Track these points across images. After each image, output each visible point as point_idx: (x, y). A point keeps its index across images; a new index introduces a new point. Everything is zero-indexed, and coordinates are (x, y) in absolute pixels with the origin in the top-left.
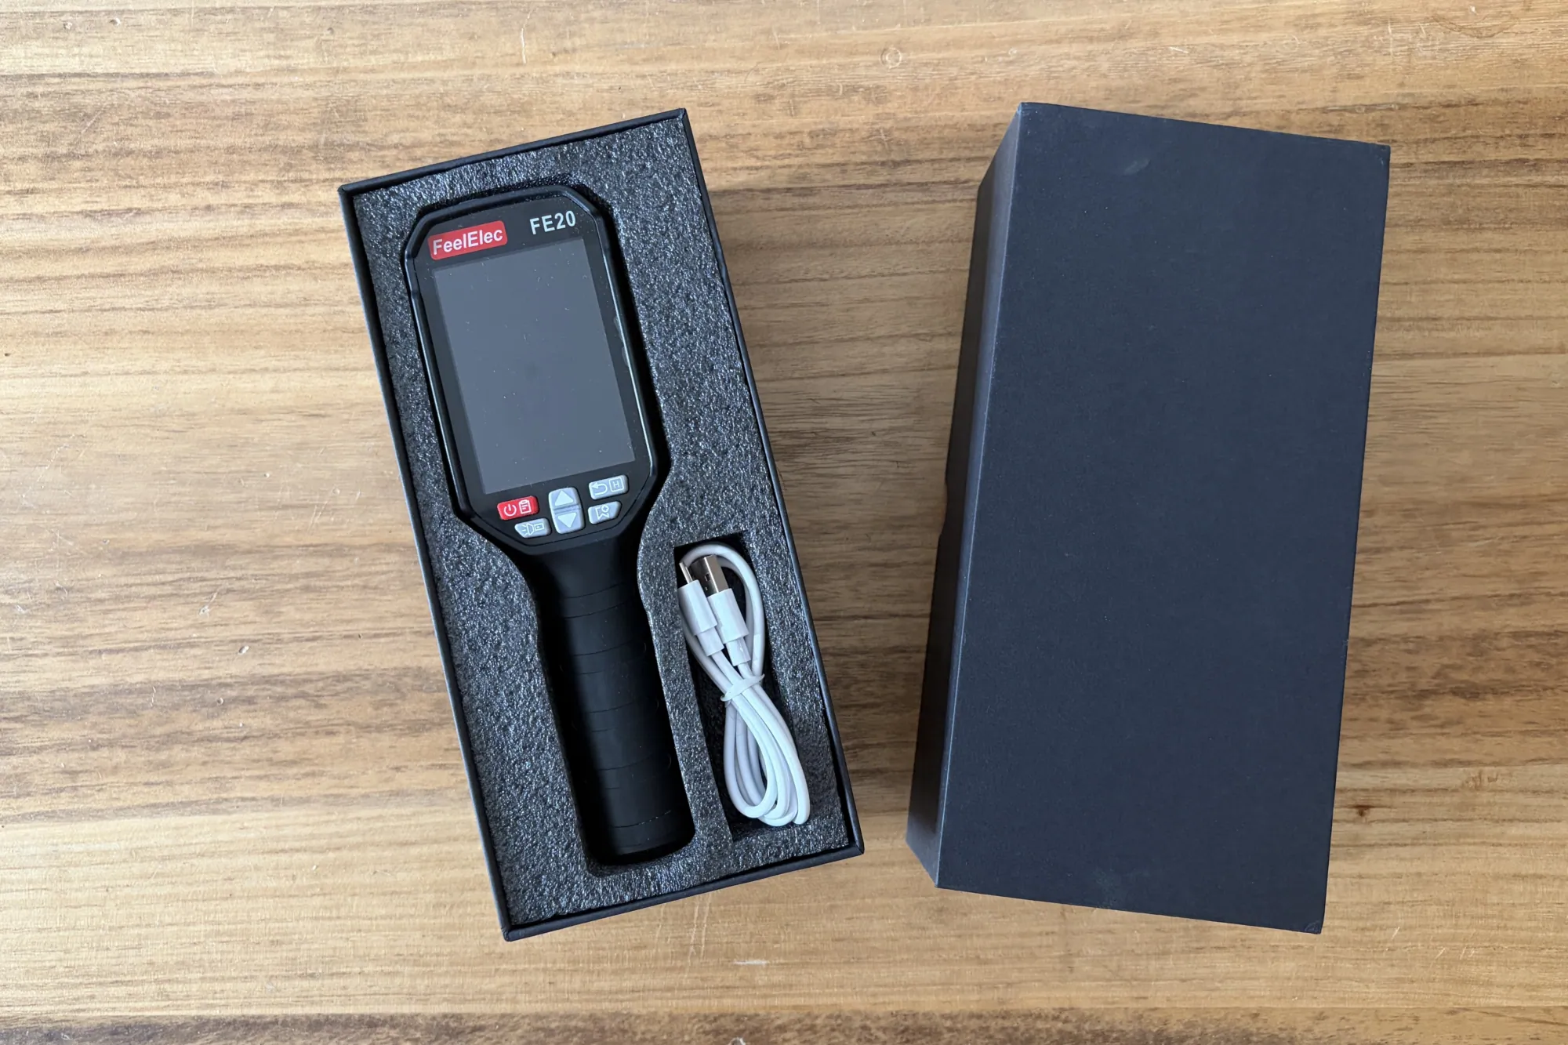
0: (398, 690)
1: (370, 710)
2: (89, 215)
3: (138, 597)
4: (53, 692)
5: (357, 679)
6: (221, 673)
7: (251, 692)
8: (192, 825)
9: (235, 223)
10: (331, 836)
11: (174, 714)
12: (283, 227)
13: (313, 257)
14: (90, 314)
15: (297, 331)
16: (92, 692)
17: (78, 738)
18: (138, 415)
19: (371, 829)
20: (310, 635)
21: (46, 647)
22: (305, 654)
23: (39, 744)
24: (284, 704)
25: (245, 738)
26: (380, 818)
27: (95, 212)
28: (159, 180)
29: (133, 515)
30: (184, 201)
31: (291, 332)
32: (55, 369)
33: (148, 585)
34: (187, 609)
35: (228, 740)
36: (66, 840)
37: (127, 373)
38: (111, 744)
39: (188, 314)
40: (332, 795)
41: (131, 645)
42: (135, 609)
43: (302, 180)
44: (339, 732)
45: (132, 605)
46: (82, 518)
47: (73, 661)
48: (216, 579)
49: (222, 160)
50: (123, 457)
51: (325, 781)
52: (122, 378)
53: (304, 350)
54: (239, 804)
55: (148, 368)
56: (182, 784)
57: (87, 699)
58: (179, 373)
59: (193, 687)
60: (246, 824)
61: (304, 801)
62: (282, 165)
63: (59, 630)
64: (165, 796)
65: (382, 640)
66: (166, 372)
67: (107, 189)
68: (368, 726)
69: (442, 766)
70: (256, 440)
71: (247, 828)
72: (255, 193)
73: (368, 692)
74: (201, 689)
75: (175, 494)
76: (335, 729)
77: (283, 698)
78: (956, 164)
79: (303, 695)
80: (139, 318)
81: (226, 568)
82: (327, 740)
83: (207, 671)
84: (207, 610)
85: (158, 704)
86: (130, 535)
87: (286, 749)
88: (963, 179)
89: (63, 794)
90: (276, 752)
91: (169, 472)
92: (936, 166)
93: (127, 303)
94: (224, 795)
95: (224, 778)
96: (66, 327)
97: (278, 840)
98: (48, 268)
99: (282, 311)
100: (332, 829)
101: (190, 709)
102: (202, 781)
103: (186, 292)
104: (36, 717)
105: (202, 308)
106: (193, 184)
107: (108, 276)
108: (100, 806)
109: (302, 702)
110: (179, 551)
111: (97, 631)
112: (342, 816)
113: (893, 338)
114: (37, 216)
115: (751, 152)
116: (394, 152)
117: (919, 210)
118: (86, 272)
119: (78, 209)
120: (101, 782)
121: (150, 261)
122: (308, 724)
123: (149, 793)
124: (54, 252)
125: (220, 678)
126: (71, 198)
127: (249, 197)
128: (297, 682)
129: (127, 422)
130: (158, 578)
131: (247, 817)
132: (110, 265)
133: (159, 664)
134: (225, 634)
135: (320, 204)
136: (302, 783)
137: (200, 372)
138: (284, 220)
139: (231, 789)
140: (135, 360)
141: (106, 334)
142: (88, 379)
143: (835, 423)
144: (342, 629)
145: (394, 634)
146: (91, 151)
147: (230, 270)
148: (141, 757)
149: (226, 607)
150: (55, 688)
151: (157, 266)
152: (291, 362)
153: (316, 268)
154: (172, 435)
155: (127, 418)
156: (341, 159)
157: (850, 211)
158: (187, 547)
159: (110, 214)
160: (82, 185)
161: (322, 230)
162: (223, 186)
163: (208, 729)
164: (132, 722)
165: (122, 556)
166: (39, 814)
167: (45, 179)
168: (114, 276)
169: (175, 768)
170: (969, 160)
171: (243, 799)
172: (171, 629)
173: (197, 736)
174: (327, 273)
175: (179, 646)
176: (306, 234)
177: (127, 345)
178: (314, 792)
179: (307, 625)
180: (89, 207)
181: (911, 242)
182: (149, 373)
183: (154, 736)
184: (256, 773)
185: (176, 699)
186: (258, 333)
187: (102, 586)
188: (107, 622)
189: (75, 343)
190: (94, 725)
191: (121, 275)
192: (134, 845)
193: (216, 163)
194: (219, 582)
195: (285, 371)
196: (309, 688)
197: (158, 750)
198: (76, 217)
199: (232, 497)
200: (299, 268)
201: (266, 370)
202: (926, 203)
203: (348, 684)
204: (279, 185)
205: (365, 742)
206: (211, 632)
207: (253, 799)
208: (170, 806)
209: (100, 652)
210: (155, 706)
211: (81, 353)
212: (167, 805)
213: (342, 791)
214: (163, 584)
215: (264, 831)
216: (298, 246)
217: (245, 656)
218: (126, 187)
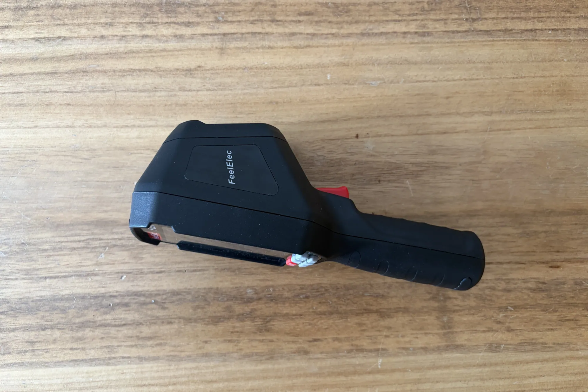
0: (206, 300)
1: (191, 311)
2: (37, 40)
3: (66, 248)
4: (21, 299)
5: (184, 294)
6: (111, 290)
7: (127, 300)
8: (96, 371)
9: (117, 45)
10: (171, 377)
11: (86, 311)
12: (143, 48)
13: (160, 65)
14: (38, 94)
15: (151, 105)
16: (41, 300)
17: (35, 324)
18: (65, 150)
19: (192, 374)
20: (158, 270)
21: (17, 275)
22: (156, 280)
23: (14, 327)
24: (145, 307)
25: (124, 325)
26: (197, 368)
27: (41, 38)
28: (75, 21)
29: (62, 204)
30: (89, 33)
31: (147, 106)
32: (20, 124)
33: (71, 242)
34: (91, 255)
35: (115, 326)
36: (29, 378)
37: (59, 127)
38: (52, 328)
39: (92, 95)
40: (171, 355)
41: (63, 274)
42: (64, 255)
43: (153, 23)
44: (174, 322)
45: (62, 253)
46: (35, 206)
47: (31, 283)
48: (108, 239)
49: (110, 11)
50: (57, 173)
51: (168, 348)
52: (55, 130)
53: (155, 115)
54: (121, 360)
55: (70, 124)
56: (90, 349)
57: (39, 303)
58: (87, 127)
59: (96, 297)
60: (125, 371)
61: (156, 359)
62: (142, 14)
63: (24, 266)
64: (81, 356)
65: (198, 273)
66: (80, 127)
67: (47, 26)
68: (190, 319)
69: (230, 341)
70: (129, 164)
71: (125, 373)
72: (128, 29)
73: (190, 301)
74: (100, 298)
75: (85, 193)
76: (173, 320)
77: (144, 304)
78: (506, 20)
79: (156, 302)
80: (65, 97)
81: (113, 233)
82: (168, 327)
83: (103, 289)
84: (103, 255)
85: (78, 306)
86: (61, 214)
87: (146, 331)
88: (510, 28)
89: (27, 353)
90: (141, 332)
91: (82, 181)
92: (495, 21)
93: (58, 88)
94: (113, 355)
95: (113, 346)
96: (25, 101)
97: (142, 379)
98: (16, 69)
99: (142, 94)
100: (172, 374)
101: (94, 309)
102: (101, 348)
103: (91, 83)
104: (12, 312)
105: (99, 92)
106: (94, 24)
107: (48, 74)
108: (47, 360)
109: (154, 306)
110: (88, 224)
111: (44, 266)
112: (176, 367)
113: (472, 114)
114: (10, 40)
115: (396, 12)
116: (204, 8)
117: (485, 45)
118: (36, 71)
119: (32, 36)
120: (47, 347)
121: (70, 66)
122: (158, 318)
123: (72, 354)
124: (19, 60)
125: (110, 292)
126: (28, 31)
127: (124, 31)
128: (151, 295)
129: (59, 154)
130: (77, 238)
131: (125, 367)
132: (49, 67)
133: (77, 285)
134: (113, 269)
135: (163, 36)
136: (155, 349)
137: (98, 127)
138: (144, 44)
139: (117, 352)
140: (63, 120)
141: (47, 105)
142: (37, 130)
143: (439, 158)
144: (176, 267)
145: (204, 270)
146: (39, 5)
147: (114, 71)
148: (68, 335)
149: (114, 254)
150: (22, 297)
151: (74, 69)
152: (148, 122)
153: (161, 71)
154: (83, 161)
155: (59, 152)
156: (174, 11)
157: (448, 45)
158: (92, 222)
159: (49, 39)
160: (35, 24)
161: (164, 50)
162: (110, 25)
163: (105, 320)
164: (63, 316)
165: (57, 226)
166: (15, 364)
167: (14, 20)
168: (51, 73)
169: (86, 341)
170: (513, 18)
171: (123, 358)
172: (84, 266)
173: (99, 323)
174: (167, 74)
175: (88, 275)
176: (155, 52)
177: (58, 112)
178: (161, 354)
179: (157, 264)
180: (38, 36)
181: (481, 62)
182: (71, 127)
183: (75, 324)
184: (129, 343)
185: (87, 304)
186: (130, 106)
187: (46, 242)
188: (49, 262)
189: (31, 110)
190: (43, 317)
191: (55, 73)
192: (65, 382)
193: (106, 12)
194: (109, 241)
195: (144, 127)
196: (158, 299)
197: (77, 331)
198: (31, 41)
199: (116, 195)
200: (152, 71)
201: (134, 126)
202: (490, 41)
203: (179, 297)
204: (140, 25)
205: (188, 328)
206: (106, 268)
207: (129, 358)
208: (84, 361)
209: (46, 278)
210: (75, 307)
211: (34, 116)
212: (83, 360)
213: (176, 353)
214: (79, 241)
215: (134, 374)
216: (151, 58)
217: (124, 281)
218: (58, 25)
